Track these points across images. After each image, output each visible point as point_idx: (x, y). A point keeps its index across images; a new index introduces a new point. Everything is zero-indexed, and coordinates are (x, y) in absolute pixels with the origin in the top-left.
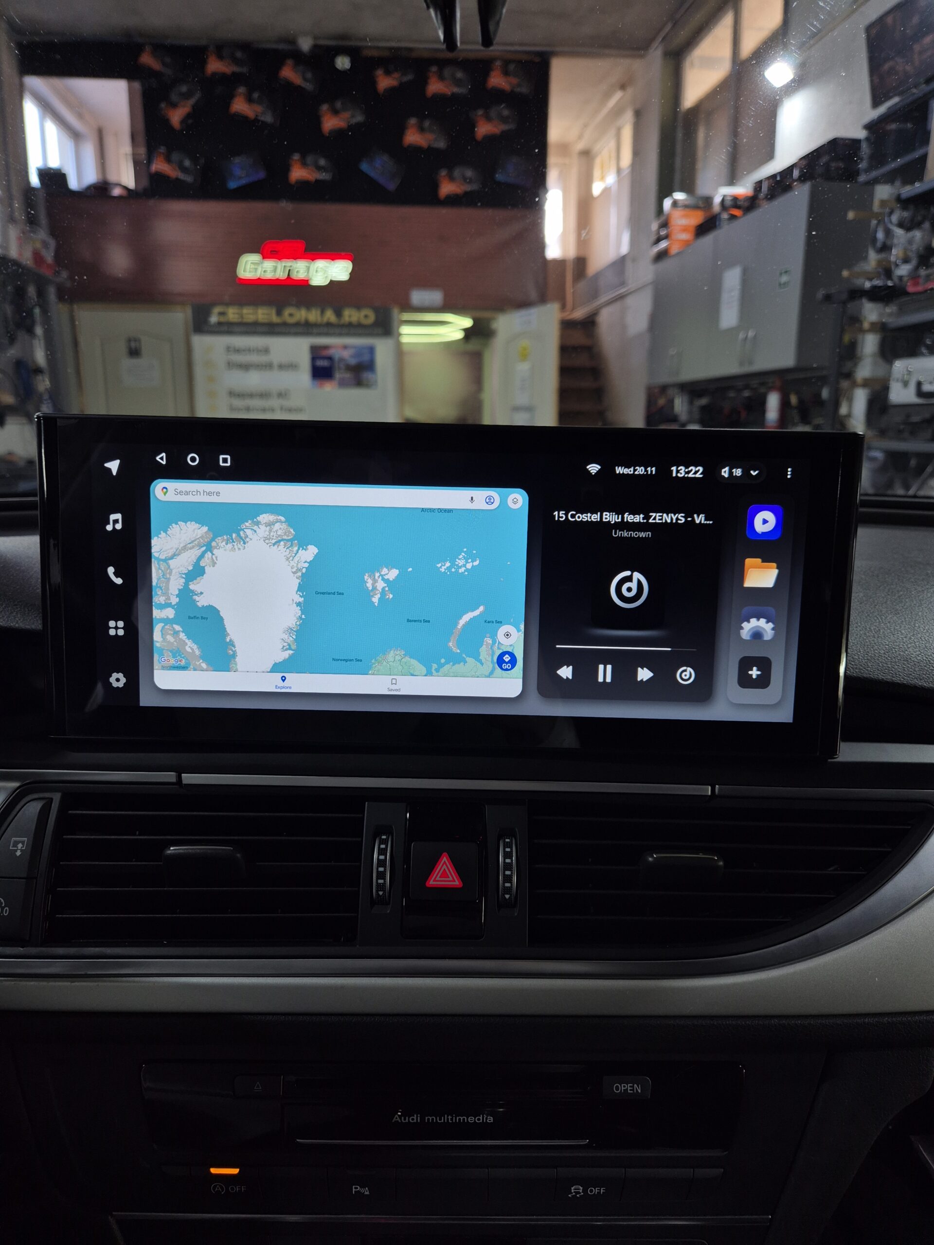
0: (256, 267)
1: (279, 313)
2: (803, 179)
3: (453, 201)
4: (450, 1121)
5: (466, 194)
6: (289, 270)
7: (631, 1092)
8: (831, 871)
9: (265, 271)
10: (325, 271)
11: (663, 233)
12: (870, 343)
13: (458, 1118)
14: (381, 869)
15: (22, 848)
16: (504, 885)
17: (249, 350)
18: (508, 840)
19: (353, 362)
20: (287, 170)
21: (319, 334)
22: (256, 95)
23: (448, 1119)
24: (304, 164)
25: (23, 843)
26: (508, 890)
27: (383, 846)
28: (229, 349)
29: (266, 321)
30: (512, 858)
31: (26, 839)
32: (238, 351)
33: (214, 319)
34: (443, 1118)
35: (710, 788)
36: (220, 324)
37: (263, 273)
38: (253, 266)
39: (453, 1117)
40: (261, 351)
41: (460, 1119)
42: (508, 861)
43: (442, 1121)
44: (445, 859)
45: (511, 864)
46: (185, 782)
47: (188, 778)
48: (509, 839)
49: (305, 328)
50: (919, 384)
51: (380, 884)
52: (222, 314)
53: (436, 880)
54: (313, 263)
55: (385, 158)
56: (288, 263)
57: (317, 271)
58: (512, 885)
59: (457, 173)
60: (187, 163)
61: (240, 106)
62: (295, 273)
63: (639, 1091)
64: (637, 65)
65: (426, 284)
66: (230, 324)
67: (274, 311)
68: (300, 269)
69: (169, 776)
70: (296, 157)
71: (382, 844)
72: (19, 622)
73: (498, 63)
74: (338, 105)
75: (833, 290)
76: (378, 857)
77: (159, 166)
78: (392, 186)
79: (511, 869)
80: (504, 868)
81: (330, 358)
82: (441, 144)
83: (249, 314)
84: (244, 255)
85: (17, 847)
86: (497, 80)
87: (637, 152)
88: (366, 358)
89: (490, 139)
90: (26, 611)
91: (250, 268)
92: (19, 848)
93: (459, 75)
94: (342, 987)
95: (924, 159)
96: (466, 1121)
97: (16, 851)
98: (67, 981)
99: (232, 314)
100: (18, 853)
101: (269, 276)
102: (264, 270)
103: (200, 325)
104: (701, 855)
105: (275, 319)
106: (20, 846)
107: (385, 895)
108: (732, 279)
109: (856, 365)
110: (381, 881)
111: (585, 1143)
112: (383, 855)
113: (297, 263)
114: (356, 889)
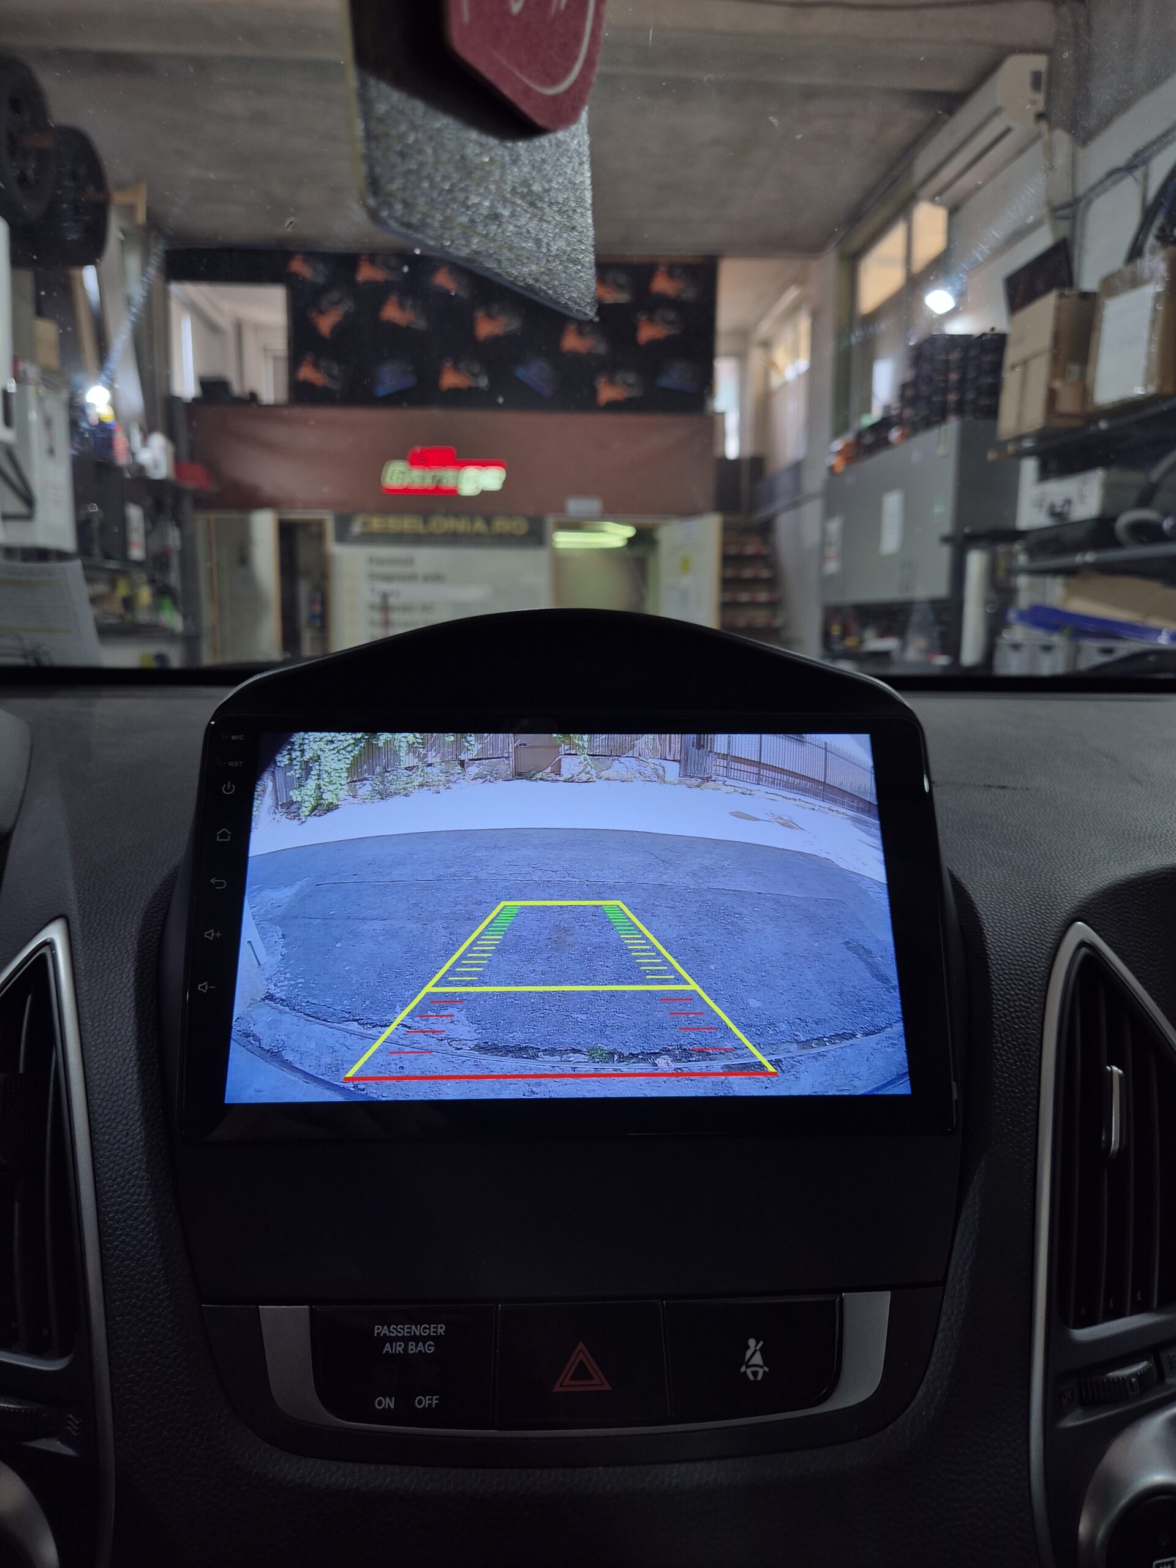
0: (403, 475)
1: (425, 522)
3: (613, 407)
5: (628, 399)
6: (438, 479)
9: (412, 480)
10: (476, 479)
17: (394, 561)
20: (438, 374)
21: (468, 545)
22: (408, 302)
24: (457, 371)
28: (372, 560)
29: (410, 531)
32: (381, 562)
33: (356, 528)
36: (362, 533)
37: (410, 481)
38: (399, 474)
40: (405, 562)
49: (453, 539)
52: (364, 524)
54: (463, 469)
55: (542, 363)
56: (438, 472)
57: (467, 480)
59: (619, 377)
60: (336, 371)
61: (391, 313)
62: (443, 482)
65: (582, 492)
66: (374, 534)
67: (420, 521)
68: (448, 477)
70: (449, 363)
73: (663, 269)
74: (494, 311)
77: (306, 374)
78: (547, 390)
82: (601, 348)
83: (393, 524)
84: (390, 462)
86: (661, 285)
89: (654, 344)
91: (396, 477)
99: (377, 524)
101: (416, 485)
103: (343, 534)
105: (421, 529)
108: (893, 503)
113: (445, 472)
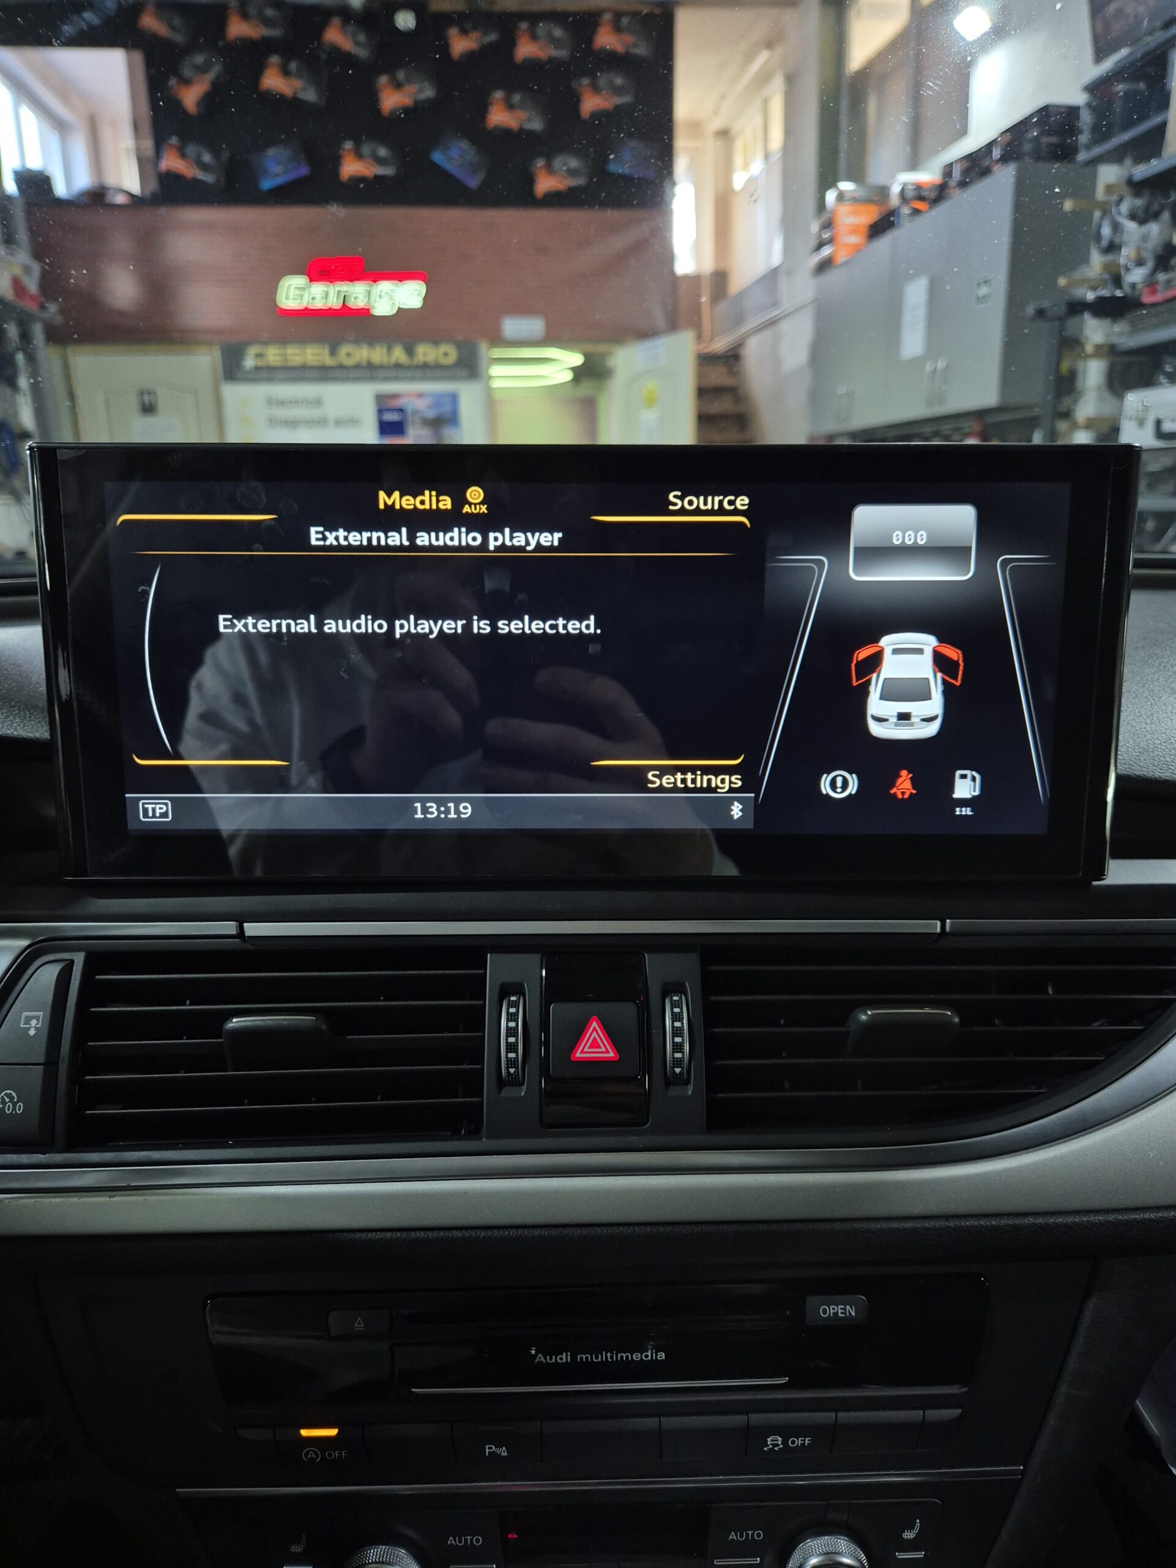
0: (301, 293)
1: (333, 352)
2: (1005, 159)
3: (555, 200)
4: (609, 1360)
5: (572, 191)
6: (345, 296)
7: (843, 1315)
8: (1095, 1026)
9: (313, 299)
10: (391, 295)
11: (826, 235)
12: (1093, 372)
13: (619, 1355)
14: (512, 1040)
15: (37, 1026)
16: (673, 1055)
17: (295, 402)
18: (676, 998)
19: (431, 414)
20: (336, 162)
21: (387, 379)
22: (293, 66)
23: (606, 1357)
24: (359, 156)
25: (37, 1018)
26: (678, 1063)
27: (512, 1010)
28: (270, 402)
29: (315, 363)
30: (683, 1021)
31: (42, 1013)
32: (282, 403)
33: (249, 362)
34: (600, 1356)
35: (939, 923)
36: (257, 368)
37: (310, 300)
38: (298, 292)
39: (613, 1354)
40: (311, 403)
41: (622, 1357)
42: (677, 1024)
43: (600, 1359)
44: (594, 1024)
45: (681, 1029)
46: (247, 934)
47: (253, 929)
48: (677, 996)
49: (369, 371)
50: (1158, 423)
51: (511, 1058)
52: (259, 356)
53: (584, 1051)
54: (374, 285)
55: (464, 145)
56: (345, 287)
57: (380, 296)
58: (683, 1055)
59: (558, 162)
60: (207, 158)
61: (273, 81)
62: (353, 300)
63: (853, 1314)
64: (788, 16)
65: (522, 309)
66: (271, 369)
67: (327, 351)
68: (358, 293)
69: (229, 927)
70: (348, 145)
71: (512, 1007)
72: (18, 728)
73: (607, 17)
74: (401, 75)
75: (1046, 304)
76: (507, 1024)
77: (171, 162)
78: (474, 182)
79: (681, 1035)
80: (672, 1033)
81: (401, 410)
82: (537, 125)
83: (293, 355)
84: (284, 278)
85: (30, 1024)
86: (606, 39)
87: (789, 131)
88: (447, 408)
90: (26, 714)
91: (294, 295)
92: (33, 1025)
93: (558, 32)
94: (465, 1193)
95: (1161, 129)
96: (630, 1359)
97: (29, 1029)
98: (104, 1196)
99: (273, 355)
100: (32, 1032)
101: (319, 304)
102: (311, 297)
103: (232, 369)
104: (927, 1010)
105: (328, 361)
106: (34, 1022)
107: (518, 1072)
108: (916, 293)
109: (1075, 401)
110: (512, 1055)
111: (785, 1381)
112: (514, 1021)
113: (354, 286)
114: (480, 1066)
